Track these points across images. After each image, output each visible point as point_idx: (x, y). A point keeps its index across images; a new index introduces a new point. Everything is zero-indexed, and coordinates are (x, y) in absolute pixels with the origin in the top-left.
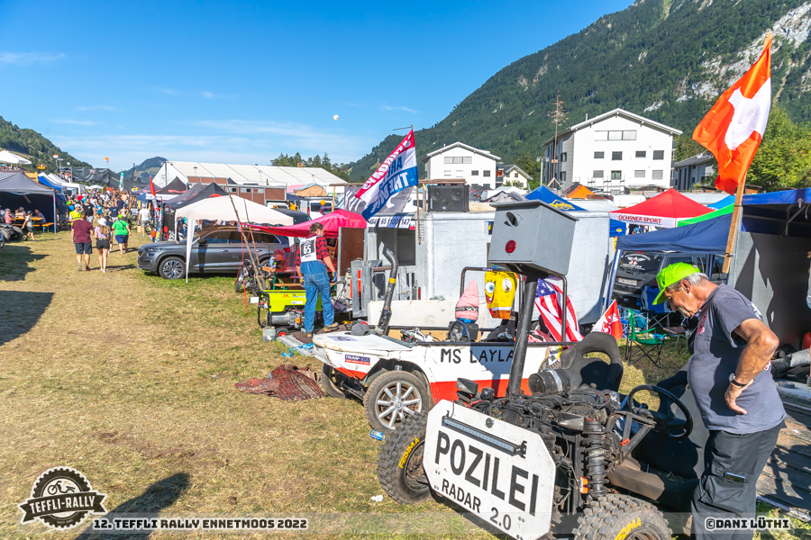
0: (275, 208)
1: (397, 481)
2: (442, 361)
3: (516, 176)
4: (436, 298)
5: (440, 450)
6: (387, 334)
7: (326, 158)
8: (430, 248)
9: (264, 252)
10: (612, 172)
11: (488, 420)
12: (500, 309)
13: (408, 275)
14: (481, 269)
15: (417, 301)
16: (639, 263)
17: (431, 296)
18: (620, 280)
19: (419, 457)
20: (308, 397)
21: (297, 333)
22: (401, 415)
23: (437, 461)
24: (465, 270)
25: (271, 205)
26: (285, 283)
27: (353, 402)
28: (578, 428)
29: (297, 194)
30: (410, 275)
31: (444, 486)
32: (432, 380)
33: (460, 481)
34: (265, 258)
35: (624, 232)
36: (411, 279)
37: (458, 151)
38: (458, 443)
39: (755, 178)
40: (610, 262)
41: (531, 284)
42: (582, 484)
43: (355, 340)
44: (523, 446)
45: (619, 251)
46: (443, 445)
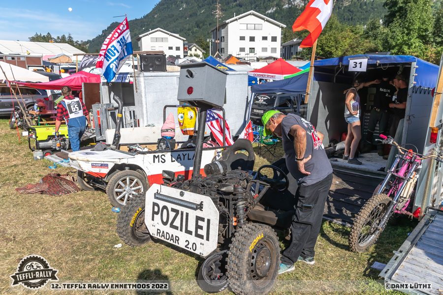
0: (35, 71)
1: (130, 234)
2: (154, 162)
3: (196, 50)
4: (149, 126)
5: (154, 213)
6: (119, 149)
7: (70, 37)
8: (143, 95)
9: (30, 101)
10: (250, 48)
11: (181, 192)
12: (188, 129)
13: (130, 112)
14: (175, 106)
15: (138, 128)
16: (264, 101)
17: (146, 124)
18: (255, 111)
19: (142, 219)
20: (69, 192)
21: (59, 152)
22: (131, 196)
23: (153, 220)
24: (165, 107)
25: (31, 69)
26: (47, 121)
27: (100, 192)
28: (231, 191)
29: (51, 61)
30: (132, 112)
31: (158, 232)
32: (148, 174)
33: (167, 229)
34: (30, 105)
35: (256, 83)
36: (133, 115)
37: (159, 34)
38: (165, 207)
39: (322, 53)
40: (249, 101)
41: (203, 113)
42: (234, 221)
43: (97, 154)
44: (201, 204)
45: (253, 93)
46: (156, 209)
